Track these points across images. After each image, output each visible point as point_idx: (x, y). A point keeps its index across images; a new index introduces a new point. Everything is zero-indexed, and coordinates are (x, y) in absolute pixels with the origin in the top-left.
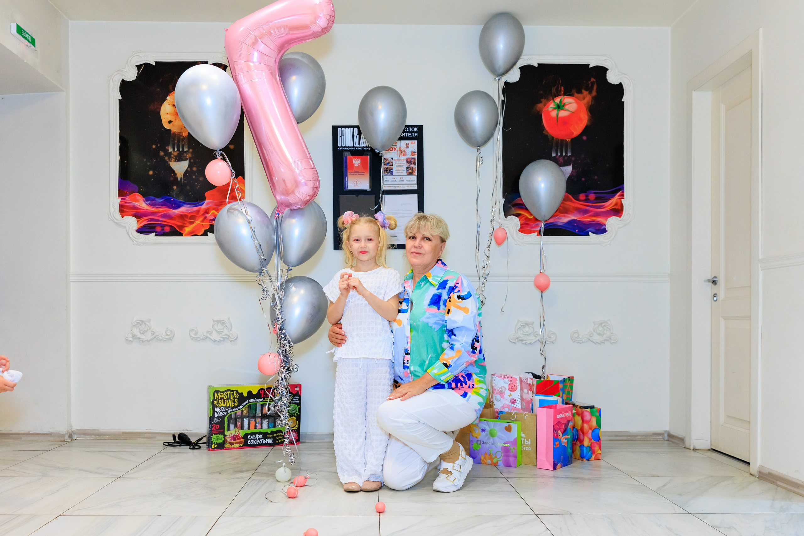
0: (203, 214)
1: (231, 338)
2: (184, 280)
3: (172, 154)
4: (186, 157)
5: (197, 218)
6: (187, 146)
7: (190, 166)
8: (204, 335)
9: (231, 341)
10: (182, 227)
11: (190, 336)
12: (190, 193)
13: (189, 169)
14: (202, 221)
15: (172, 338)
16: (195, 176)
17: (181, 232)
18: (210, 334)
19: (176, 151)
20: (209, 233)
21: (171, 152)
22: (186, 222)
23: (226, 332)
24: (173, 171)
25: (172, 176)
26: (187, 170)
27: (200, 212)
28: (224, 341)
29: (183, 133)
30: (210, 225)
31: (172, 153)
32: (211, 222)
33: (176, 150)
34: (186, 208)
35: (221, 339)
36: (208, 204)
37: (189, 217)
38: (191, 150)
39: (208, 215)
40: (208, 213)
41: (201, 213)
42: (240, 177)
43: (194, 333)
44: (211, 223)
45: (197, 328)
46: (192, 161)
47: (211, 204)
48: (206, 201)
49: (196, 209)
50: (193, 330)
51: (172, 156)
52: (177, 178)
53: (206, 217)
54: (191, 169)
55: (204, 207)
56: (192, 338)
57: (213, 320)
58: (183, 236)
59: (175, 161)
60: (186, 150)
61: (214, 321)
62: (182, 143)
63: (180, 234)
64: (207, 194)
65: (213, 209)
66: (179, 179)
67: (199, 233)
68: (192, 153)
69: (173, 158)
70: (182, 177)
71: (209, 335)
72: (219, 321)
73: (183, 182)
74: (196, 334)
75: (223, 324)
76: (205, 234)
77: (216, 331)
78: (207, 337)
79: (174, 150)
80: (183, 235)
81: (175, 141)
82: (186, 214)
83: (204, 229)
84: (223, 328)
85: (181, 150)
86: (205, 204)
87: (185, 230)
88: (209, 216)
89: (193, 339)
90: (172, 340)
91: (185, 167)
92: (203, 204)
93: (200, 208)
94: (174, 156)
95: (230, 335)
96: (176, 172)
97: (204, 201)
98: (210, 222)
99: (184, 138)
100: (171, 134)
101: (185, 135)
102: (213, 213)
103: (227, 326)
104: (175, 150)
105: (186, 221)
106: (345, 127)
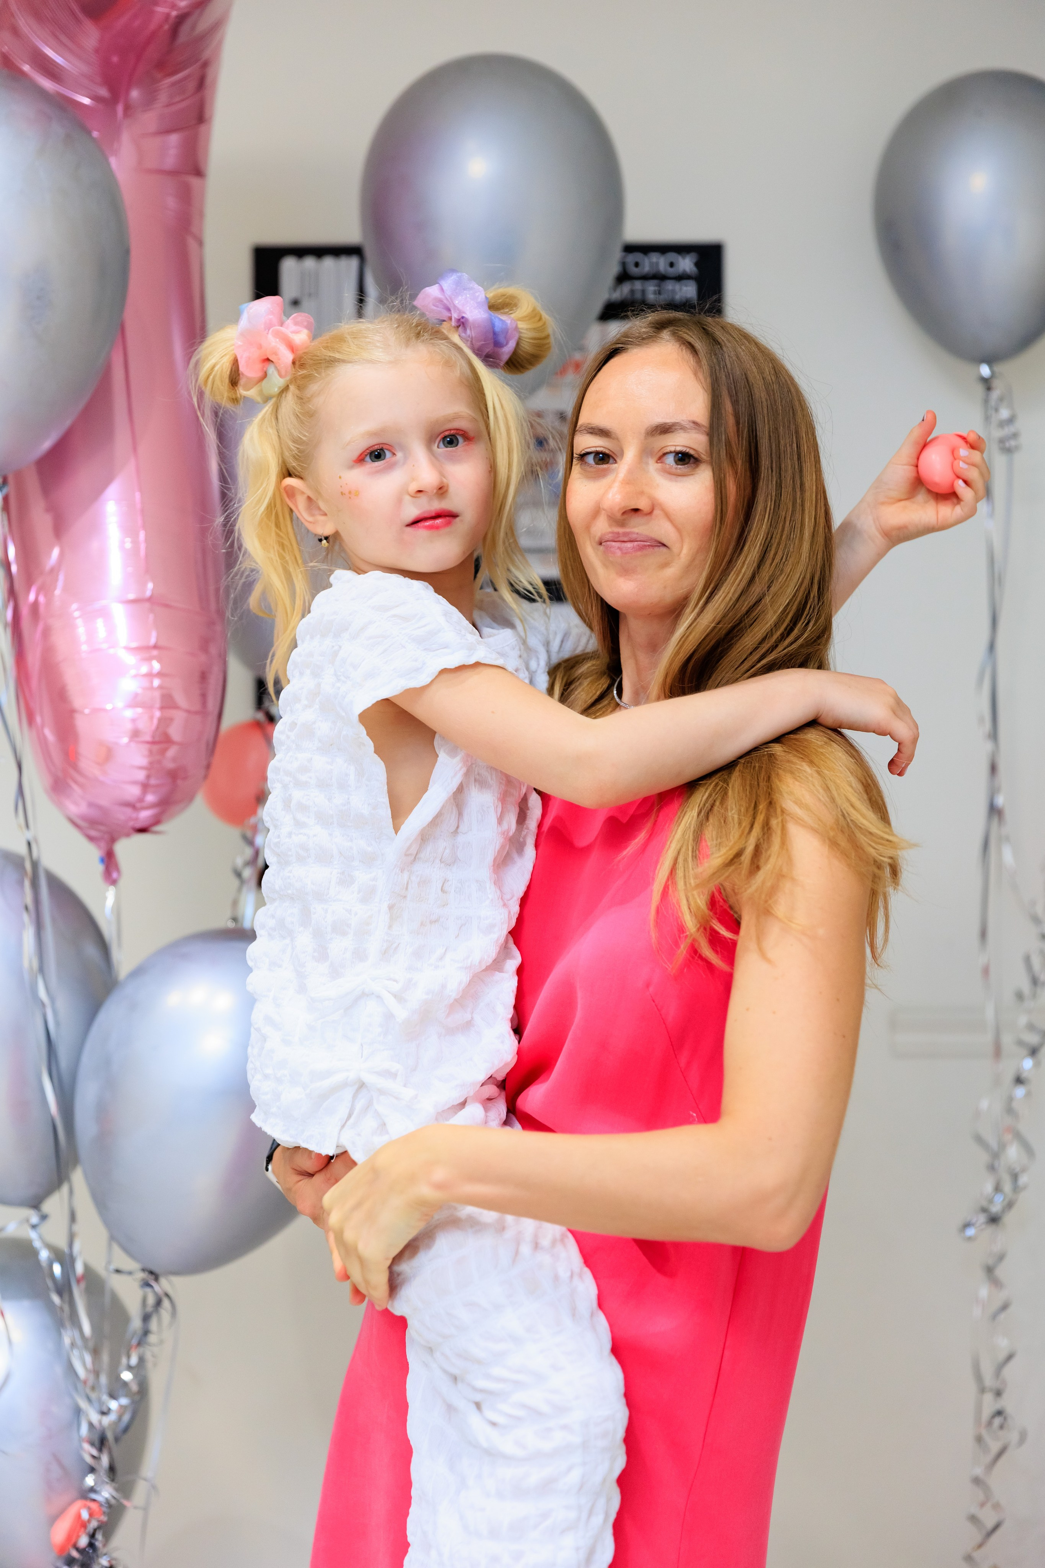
106: (319, 252)
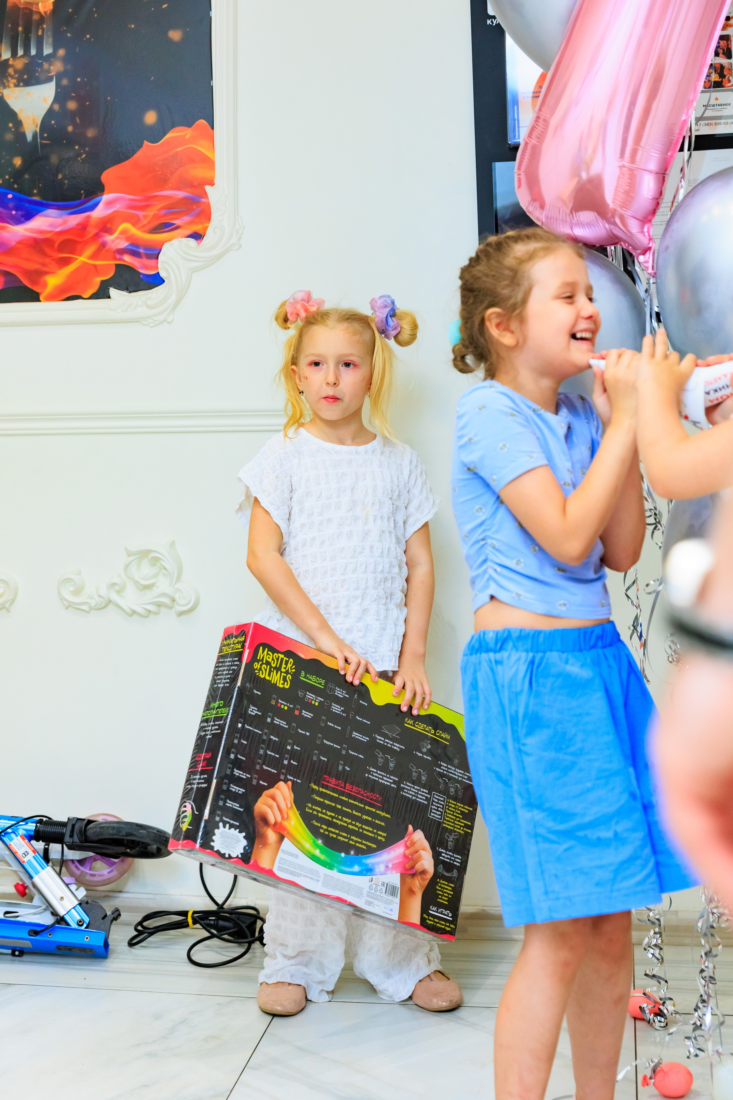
0: (97, 236)
1: (178, 604)
2: (42, 429)
3: (12, 66)
4: (49, 71)
5: (79, 247)
6: (50, 40)
7: (60, 97)
8: (100, 596)
9: (181, 614)
10: (38, 275)
11: (62, 599)
12: (60, 176)
13: (56, 107)
14: (94, 256)
15: (11, 604)
16: (75, 125)
17: (36, 289)
18: (118, 592)
19: (22, 56)
20: (113, 291)
21: (7, 60)
22: (48, 260)
23: (163, 585)
24: (12, 115)
25: (10, 129)
26: (50, 111)
27: (89, 229)
28: (156, 613)
29: (40, 4)
30: (117, 265)
31: (11, 62)
32: (118, 256)
33: (20, 52)
34: (49, 220)
35: (150, 607)
36: (110, 203)
37: (57, 244)
38: (61, 52)
39: (109, 238)
40: (111, 232)
41: (92, 231)
42: (202, 121)
43: (71, 589)
44: (120, 259)
45: (79, 574)
46: (65, 82)
47: (118, 206)
48: (106, 197)
49: (74, 220)
50: (68, 580)
51: (11, 71)
52: (24, 135)
53: (104, 245)
54: (63, 107)
55: (99, 213)
56: (65, 602)
57: (126, 549)
58: (39, 301)
59: (17, 85)
60: (47, 50)
61: (129, 554)
62: (37, 31)
63: (34, 297)
64: (108, 176)
65: (127, 219)
66: (29, 137)
67: (85, 291)
68: (65, 60)
69: (12, 77)
70: (38, 131)
71: (114, 597)
72: (144, 554)
73: (40, 143)
74: (78, 591)
75: (155, 560)
76: (102, 293)
77: (136, 583)
78: (110, 601)
79: (14, 54)
80: (41, 298)
81: (19, 26)
82: (48, 236)
83: (98, 280)
84: (156, 575)
85: (33, 52)
86: (101, 206)
87: (45, 285)
88: (113, 241)
89: (70, 606)
90: (8, 611)
91: (45, 100)
92: (96, 205)
93: (89, 217)
94: (16, 71)
95: (177, 597)
96: (22, 116)
97: (98, 196)
98: (115, 259)
99: (42, 18)
100: (7, 9)
101: (46, 10)
102: (124, 232)
103: (165, 569)
104: (17, 54)
105: (50, 257)
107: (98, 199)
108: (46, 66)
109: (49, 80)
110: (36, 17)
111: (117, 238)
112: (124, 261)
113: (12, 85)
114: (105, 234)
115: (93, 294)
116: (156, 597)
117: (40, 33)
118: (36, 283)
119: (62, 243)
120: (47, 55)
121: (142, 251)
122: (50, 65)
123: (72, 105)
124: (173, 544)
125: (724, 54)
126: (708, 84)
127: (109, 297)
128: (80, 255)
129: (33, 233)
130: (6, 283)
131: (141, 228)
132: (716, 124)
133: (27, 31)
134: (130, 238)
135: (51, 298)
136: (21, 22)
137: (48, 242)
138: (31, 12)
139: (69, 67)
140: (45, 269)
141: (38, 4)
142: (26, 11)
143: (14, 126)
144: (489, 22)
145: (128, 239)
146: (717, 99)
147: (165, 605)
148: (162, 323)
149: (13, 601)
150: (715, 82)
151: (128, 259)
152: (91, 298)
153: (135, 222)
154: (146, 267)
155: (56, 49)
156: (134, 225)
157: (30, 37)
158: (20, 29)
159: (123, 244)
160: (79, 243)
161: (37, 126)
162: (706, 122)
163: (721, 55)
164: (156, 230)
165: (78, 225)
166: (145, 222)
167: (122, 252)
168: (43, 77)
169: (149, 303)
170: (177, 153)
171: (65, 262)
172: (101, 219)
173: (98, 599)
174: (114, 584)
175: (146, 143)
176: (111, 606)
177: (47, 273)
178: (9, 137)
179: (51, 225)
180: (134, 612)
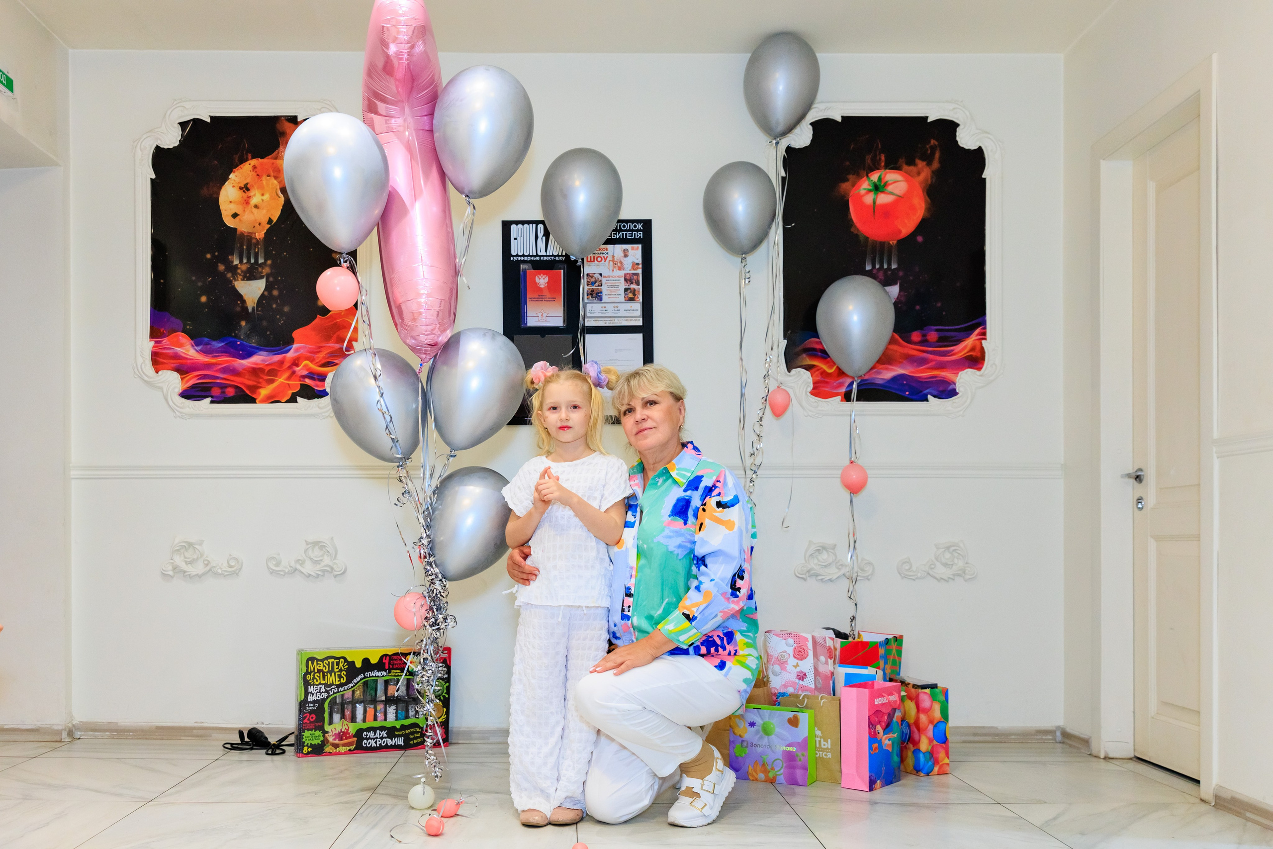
0: (290, 368)
1: (335, 571)
2: (258, 475)
3: (239, 268)
4: (262, 272)
5: (280, 373)
6: (263, 255)
7: (268, 288)
8: (290, 566)
9: (335, 576)
10: (255, 388)
11: (269, 568)
12: (268, 333)
13: (266, 293)
14: (289, 379)
15: (239, 571)
16: (277, 304)
17: (254, 396)
18: (301, 565)
19: (246, 263)
20: (299, 399)
21: (237, 265)
22: (261, 380)
23: (327, 560)
24: (240, 297)
25: (239, 304)
26: (263, 295)
27: (285, 363)
28: (323, 576)
29: (257, 234)
30: (301, 384)
31: (239, 266)
32: (302, 379)
33: (245, 261)
34: (262, 357)
35: (319, 573)
36: (297, 350)
37: (266, 371)
38: (269, 262)
39: (297, 369)
40: (297, 365)
41: (287, 365)
43: (274, 563)
44: (303, 381)
45: (279, 554)
46: (271, 279)
47: (302, 351)
48: (295, 346)
49: (277, 358)
50: (273, 558)
51: (239, 271)
52: (247, 308)
53: (294, 373)
54: (270, 293)
55: (291, 354)
56: (271, 570)
57: (306, 541)
59: (243, 280)
60: (261, 261)
61: (307, 543)
62: (255, 249)
63: (253, 401)
64: (296, 334)
65: (307, 359)
66: (250, 310)
67: (283, 397)
68: (271, 266)
69: (240, 275)
70: (255, 306)
71: (299, 567)
72: (316, 543)
73: (257, 313)
74: (278, 565)
75: (322, 547)
76: (293, 400)
77: (311, 559)
78: (296, 570)
79: (241, 261)
80: (257, 402)
82: (261, 366)
83: (290, 392)
84: (322, 556)
85: (253, 261)
86: (292, 351)
87: (260, 394)
88: (299, 371)
89: (272, 572)
90: (237, 574)
91: (259, 289)
92: (290, 349)
93: (285, 357)
94: (242, 271)
95: (334, 567)
96: (245, 297)
97: (291, 345)
98: (300, 381)
99: (258, 242)
100: (237, 236)
101: (260, 237)
102: (306, 366)
103: (328, 552)
104: (243, 262)
105: (262, 378)
106: (523, 223)
107: (291, 347)
108: (260, 269)
109: (262, 277)
110: (254, 241)
111: (302, 369)
112: (306, 382)
113: (240, 279)
114: (295, 367)
115: (288, 400)
116: (322, 567)
117: (257, 251)
118: (254, 392)
119: (269, 371)
120: (261, 263)
121: (315, 377)
122: (263, 269)
123: (275, 293)
124: (332, 539)
125: (635, 283)
126: (627, 299)
127: (297, 402)
128: (280, 378)
129: (253, 364)
130: (236, 392)
131: (316, 364)
132: (630, 320)
133: (249, 249)
134: (309, 369)
135: (263, 401)
136: (245, 243)
137: (261, 370)
138: (251, 238)
139: (273, 271)
140: (260, 385)
141: (255, 233)
142: (249, 237)
143: (241, 303)
144: (512, 259)
145: (307, 370)
146: (631, 307)
147: (327, 571)
148: (327, 417)
149: (240, 569)
150: (630, 298)
151: (308, 381)
152: (286, 402)
153: (312, 360)
154: (318, 386)
155: (266, 260)
156: (311, 362)
157: (250, 252)
158: (245, 247)
159: (305, 373)
160: (279, 371)
161: (254, 304)
162: (625, 319)
163: (634, 283)
164: (323, 365)
165: (279, 361)
166: (317, 361)
167: (304, 377)
168: (258, 275)
169: (320, 405)
170: (337, 322)
171: (272, 381)
172: (292, 358)
173: (289, 568)
174: (299, 560)
175: (318, 316)
176: (297, 571)
177: (261, 387)
178: (238, 309)
179: (263, 361)
180: (310, 575)
